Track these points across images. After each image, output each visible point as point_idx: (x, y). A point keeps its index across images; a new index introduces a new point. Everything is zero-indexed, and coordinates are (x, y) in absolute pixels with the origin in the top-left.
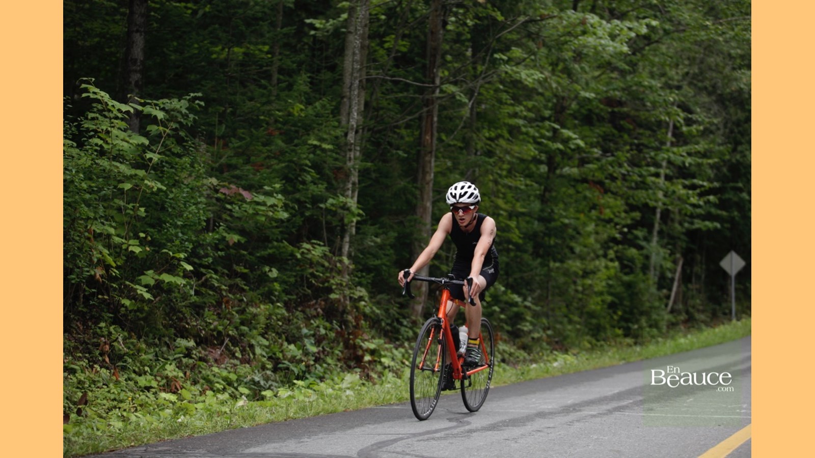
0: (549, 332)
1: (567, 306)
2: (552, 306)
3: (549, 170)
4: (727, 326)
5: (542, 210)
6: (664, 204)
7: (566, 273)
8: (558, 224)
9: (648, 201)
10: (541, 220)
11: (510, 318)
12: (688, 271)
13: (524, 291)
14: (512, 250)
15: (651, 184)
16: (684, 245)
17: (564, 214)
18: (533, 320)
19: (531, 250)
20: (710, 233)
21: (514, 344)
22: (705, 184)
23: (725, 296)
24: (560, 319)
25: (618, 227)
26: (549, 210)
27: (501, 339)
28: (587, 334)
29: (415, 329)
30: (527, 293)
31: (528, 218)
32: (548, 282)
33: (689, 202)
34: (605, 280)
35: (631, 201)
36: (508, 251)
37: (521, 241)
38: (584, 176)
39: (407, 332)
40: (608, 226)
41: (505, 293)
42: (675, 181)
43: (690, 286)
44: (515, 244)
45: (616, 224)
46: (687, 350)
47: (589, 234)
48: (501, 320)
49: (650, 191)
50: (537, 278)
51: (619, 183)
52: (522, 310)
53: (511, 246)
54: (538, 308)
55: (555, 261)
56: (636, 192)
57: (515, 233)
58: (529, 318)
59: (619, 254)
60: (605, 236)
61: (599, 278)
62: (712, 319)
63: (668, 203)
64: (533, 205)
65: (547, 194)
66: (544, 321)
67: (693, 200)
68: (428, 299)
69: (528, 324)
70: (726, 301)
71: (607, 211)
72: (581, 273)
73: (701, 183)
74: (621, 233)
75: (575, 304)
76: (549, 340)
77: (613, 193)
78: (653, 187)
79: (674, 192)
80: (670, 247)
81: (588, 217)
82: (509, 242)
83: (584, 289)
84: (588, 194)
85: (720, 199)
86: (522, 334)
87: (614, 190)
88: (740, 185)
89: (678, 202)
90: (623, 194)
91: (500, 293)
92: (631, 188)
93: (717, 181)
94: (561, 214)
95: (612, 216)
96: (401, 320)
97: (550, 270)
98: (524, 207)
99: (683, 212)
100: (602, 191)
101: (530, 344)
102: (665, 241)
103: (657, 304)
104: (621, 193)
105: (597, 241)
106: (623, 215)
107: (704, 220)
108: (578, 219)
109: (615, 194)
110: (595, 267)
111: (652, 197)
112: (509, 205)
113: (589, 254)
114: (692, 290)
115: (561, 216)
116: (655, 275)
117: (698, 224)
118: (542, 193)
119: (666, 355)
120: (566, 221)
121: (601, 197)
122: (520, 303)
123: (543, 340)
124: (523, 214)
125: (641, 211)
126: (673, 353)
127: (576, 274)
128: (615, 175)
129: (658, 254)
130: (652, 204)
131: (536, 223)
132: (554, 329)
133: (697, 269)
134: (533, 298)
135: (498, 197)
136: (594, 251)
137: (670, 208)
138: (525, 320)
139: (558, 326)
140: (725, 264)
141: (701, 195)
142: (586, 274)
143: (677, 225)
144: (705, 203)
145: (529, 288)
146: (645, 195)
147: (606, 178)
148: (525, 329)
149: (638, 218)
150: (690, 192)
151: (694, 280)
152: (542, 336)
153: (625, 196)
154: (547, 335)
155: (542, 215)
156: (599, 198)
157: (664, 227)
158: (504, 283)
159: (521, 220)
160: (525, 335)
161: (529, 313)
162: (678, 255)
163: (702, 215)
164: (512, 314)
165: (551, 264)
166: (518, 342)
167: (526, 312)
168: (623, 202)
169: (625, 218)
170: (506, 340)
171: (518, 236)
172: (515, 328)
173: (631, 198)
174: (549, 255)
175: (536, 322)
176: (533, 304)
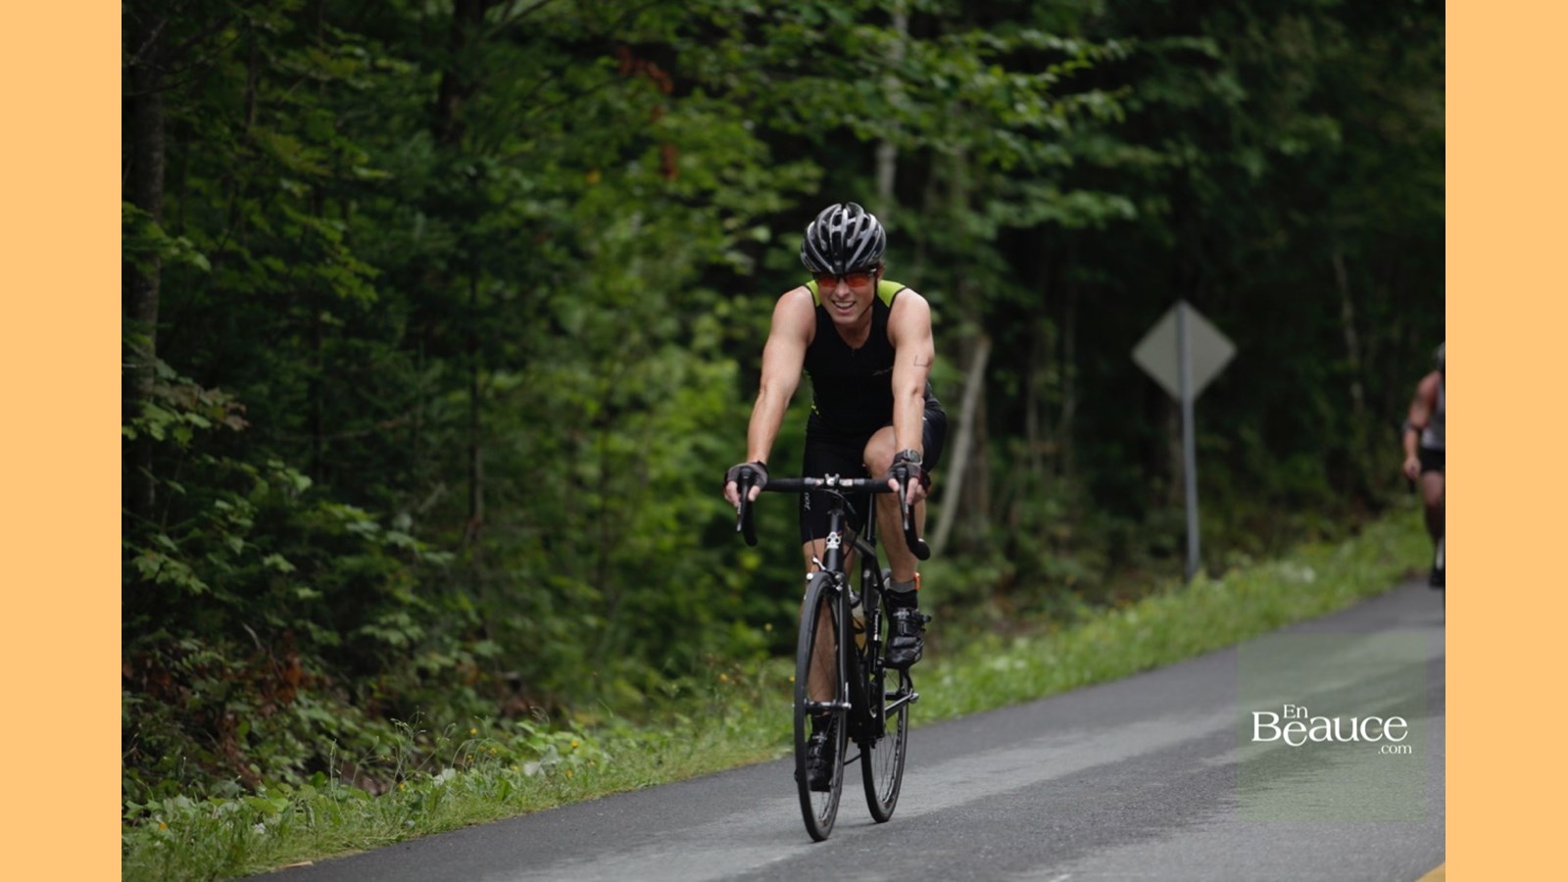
0: (486, 648)
1: (546, 543)
2: (493, 544)
4: (1171, 601)
5: (441, 171)
6: (916, 131)
7: (534, 415)
8: (504, 220)
9: (850, 119)
10: (437, 206)
11: (331, 598)
12: (1012, 389)
13: (382, 489)
14: (327, 328)
15: (861, 54)
16: (992, 286)
17: (527, 185)
18: (422, 603)
19: (401, 327)
20: (1091, 240)
21: (353, 701)
22: (1072, 46)
23: (1157, 483)
24: (524, 594)
25: (731, 223)
26: (472, 171)
27: (303, 682)
28: (628, 651)
30: (396, 496)
31: (383, 204)
32: (472, 451)
33: (1009, 118)
34: (688, 433)
35: (784, 121)
36: (313, 332)
37: (369, 296)
38: (596, 29)
40: (697, 217)
41: (310, 498)
42: (953, 38)
43: (1017, 446)
44: (347, 308)
45: (726, 213)
46: (1025, 699)
47: (624, 259)
48: (299, 607)
49: (862, 84)
50: (433, 438)
51: (734, 51)
52: (378, 561)
53: (326, 317)
55: (492, 368)
56: (802, 87)
57: (344, 264)
58: (405, 595)
59: (740, 333)
60: (681, 264)
61: (665, 428)
62: (1109, 575)
63: (925, 122)
64: (404, 151)
65: (457, 107)
66: (465, 602)
67: (1029, 112)
69: (403, 618)
70: (1163, 501)
71: (690, 161)
72: (593, 408)
73: (1054, 43)
74: (747, 246)
75: (576, 535)
76: (485, 677)
77: (709, 92)
79: (955, 82)
81: (618, 184)
82: (322, 296)
83: (607, 474)
84: (613, 99)
85: (1126, 106)
86: (381, 657)
87: (716, 80)
88: (1208, 45)
89: (969, 122)
90: (753, 96)
91: (294, 502)
93: (1120, 34)
94: (516, 184)
95: (709, 181)
97: (477, 401)
98: (373, 165)
99: (987, 158)
100: (670, 86)
101: (414, 695)
104: (743, 89)
105: (653, 283)
106: (752, 176)
107: (1066, 188)
108: (572, 197)
109: (717, 92)
110: (650, 383)
111: (867, 107)
112: (318, 154)
113: (620, 335)
114: (1029, 463)
115: (514, 192)
117: (1046, 205)
118: (434, 97)
119: (942, 719)
120: (532, 208)
121: (664, 107)
122: (370, 539)
124: (368, 188)
125: (820, 160)
127: (573, 413)
128: (720, 20)
130: (864, 130)
131: (420, 219)
132: (505, 633)
133: (1045, 377)
134: (416, 517)
135: (277, 126)
136: (643, 322)
137: (940, 145)
138: (398, 604)
139: (518, 622)
140: (1154, 354)
141: (1054, 93)
142: (611, 415)
143: (960, 210)
144: (1071, 119)
145: (401, 476)
146: (838, 101)
147: (682, 34)
148: (394, 637)
151: (1032, 422)
152: (458, 662)
153: (759, 104)
154: (478, 658)
155: (443, 190)
156: (656, 113)
157: (911, 223)
158: (303, 460)
159: (361, 211)
160: (392, 660)
161: (406, 574)
162: (969, 329)
163: (1061, 167)
164: (341, 581)
165: (482, 377)
166: (370, 691)
167: (393, 571)
168: (749, 125)
169: (763, 186)
170: (320, 682)
171: (357, 275)
172: (351, 635)
173: (782, 110)
174: (472, 345)
175: (430, 608)
176: (421, 538)
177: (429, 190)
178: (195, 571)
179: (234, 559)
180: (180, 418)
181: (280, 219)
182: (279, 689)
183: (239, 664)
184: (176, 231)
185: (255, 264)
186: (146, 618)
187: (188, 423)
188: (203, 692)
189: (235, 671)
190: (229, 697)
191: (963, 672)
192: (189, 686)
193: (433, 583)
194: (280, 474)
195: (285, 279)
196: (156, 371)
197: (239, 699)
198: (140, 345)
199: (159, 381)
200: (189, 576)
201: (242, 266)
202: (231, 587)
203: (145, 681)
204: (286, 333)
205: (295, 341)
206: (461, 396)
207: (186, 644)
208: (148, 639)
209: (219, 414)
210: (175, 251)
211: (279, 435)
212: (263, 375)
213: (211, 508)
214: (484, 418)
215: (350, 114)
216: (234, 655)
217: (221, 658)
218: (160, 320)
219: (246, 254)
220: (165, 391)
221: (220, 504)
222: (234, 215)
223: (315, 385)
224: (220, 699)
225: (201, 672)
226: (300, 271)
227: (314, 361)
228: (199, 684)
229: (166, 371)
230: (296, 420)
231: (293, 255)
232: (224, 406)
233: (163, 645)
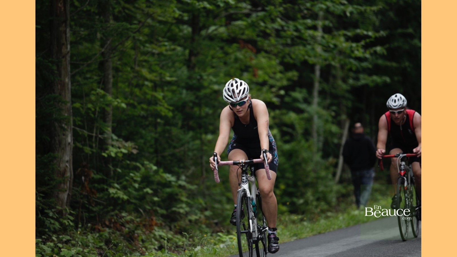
0: (208, 213)
2: (208, 183)
3: (194, 32)
5: (190, 78)
6: (326, 60)
8: (208, 91)
9: (306, 57)
10: (189, 88)
11: (163, 201)
13: (176, 169)
14: (159, 124)
15: (309, 39)
16: (350, 104)
17: (214, 80)
18: (189, 201)
19: (180, 123)
21: (171, 229)
22: (370, 33)
24: (218, 198)
25: (274, 90)
26: (198, 77)
27: (156, 225)
29: (61, 220)
30: (181, 170)
31: (174, 88)
32: (201, 157)
33: (353, 55)
35: (288, 60)
36: (156, 125)
37: (170, 114)
38: (233, 35)
39: (54, 224)
40: (264, 89)
41: (156, 172)
42: (335, 33)
44: (164, 118)
45: (272, 87)
48: (154, 203)
49: (309, 47)
50: (190, 154)
51: (273, 40)
52: (177, 190)
53: (159, 120)
54: (193, 187)
56: (293, 49)
57: (163, 106)
58: (184, 199)
63: (329, 57)
64: (179, 72)
65: (193, 59)
66: (201, 201)
67: (359, 53)
68: (73, 186)
69: (184, 205)
71: (261, 73)
73: (365, 33)
74: (278, 96)
76: (208, 222)
77: (266, 52)
78: (312, 42)
79: (335, 46)
80: (334, 108)
82: (158, 115)
84: (240, 55)
85: (387, 49)
86: (178, 217)
87: (268, 49)
88: (410, 30)
89: (342, 57)
90: (279, 52)
91: (152, 173)
92: (287, 45)
93: (384, 29)
94: (211, 81)
95: (267, 78)
96: (46, 211)
97: (203, 143)
98: (171, 76)
99: (348, 67)
100: (255, 50)
101: (188, 227)
102: (328, 101)
103: (323, 174)
104: (275, 51)
107: (370, 75)
109: (268, 53)
111: (311, 53)
112: (155, 74)
115: (212, 83)
116: (318, 141)
117: (365, 80)
118: (187, 57)
119: (340, 228)
120: (216, 87)
121: (253, 57)
122: (173, 183)
123: (201, 223)
124: (169, 83)
126: (348, 226)
128: (268, 31)
129: (320, 117)
130: (311, 61)
131: (184, 91)
132: (213, 209)
134: (187, 177)
135: (143, 66)
137: (333, 63)
138: (182, 202)
139: (217, 206)
141: (366, 47)
143: (340, 82)
144: (371, 54)
145: (182, 165)
146: (303, 52)
147: (258, 36)
148: (182, 211)
149: (296, 78)
150: (354, 45)
152: (200, 217)
153: (281, 55)
154: (206, 216)
155: (191, 83)
156: (251, 59)
157: (326, 86)
158: (154, 161)
159: (168, 90)
160: (181, 218)
161: (184, 193)
162: (344, 117)
163: (369, 69)
164: (165, 195)
165: (204, 136)
166: (175, 227)
167: (180, 192)
168: (278, 61)
169: (281, 79)
170: (161, 225)
171: (167, 109)
172: (169, 211)
173: (288, 57)
174: (200, 126)
175: (192, 203)
176: (188, 183)
177: (187, 83)
178: (125, 194)
179: (136, 190)
180: (119, 150)
181: (145, 93)
182: (149, 227)
183: (138, 220)
184: (117, 98)
185: (139, 107)
186: (112, 207)
187: (121, 152)
188: (129, 228)
189: (137, 222)
190: (136, 229)
191: (346, 216)
192: (124, 226)
193: (192, 195)
194: (148, 166)
195: (146, 110)
196: (112, 138)
197: (138, 230)
198: (107, 130)
199: (113, 140)
200: (123, 195)
201: (134, 107)
202: (135, 198)
203: (112, 225)
204: (147, 126)
205: (150, 128)
206: (198, 142)
207: (124, 214)
208: (113, 213)
209: (130, 149)
210: (116, 103)
211: (147, 155)
212: (142, 137)
213: (129, 175)
214: (205, 148)
215: (164, 63)
216: (137, 217)
217: (133, 218)
218: (113, 123)
219: (136, 104)
220: (115, 143)
221: (132, 174)
222: (132, 93)
223: (156, 140)
224: (133, 229)
225: (128, 222)
226: (152, 108)
227: (156, 133)
228: (127, 226)
229: (115, 137)
230: (151, 150)
231: (149, 103)
232: (131, 147)
233: (117, 215)
